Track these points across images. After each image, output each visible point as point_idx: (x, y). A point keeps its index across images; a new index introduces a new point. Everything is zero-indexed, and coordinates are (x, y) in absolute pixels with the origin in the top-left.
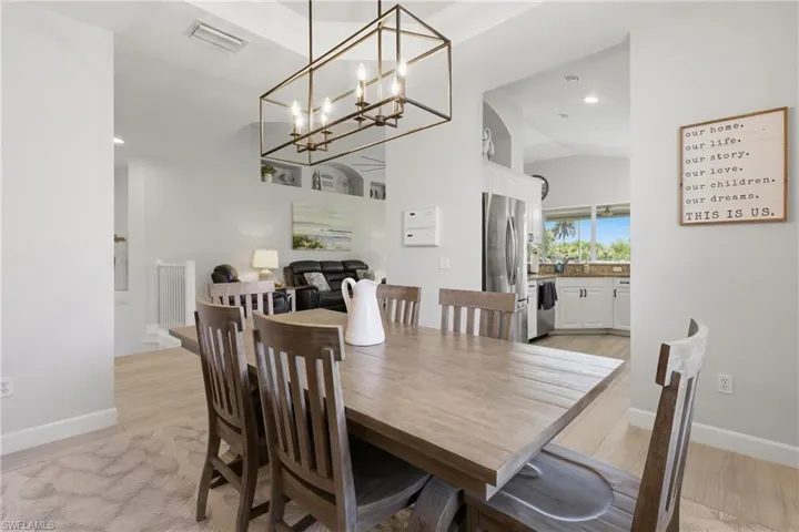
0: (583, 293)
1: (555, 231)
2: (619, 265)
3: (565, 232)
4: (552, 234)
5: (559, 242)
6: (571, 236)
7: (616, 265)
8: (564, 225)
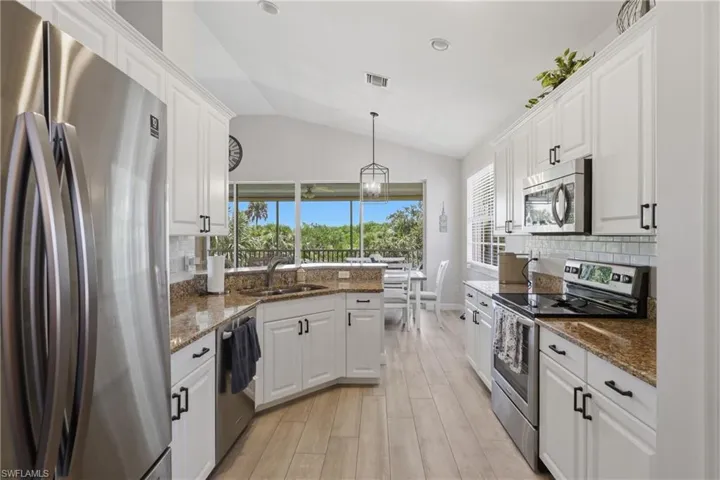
0: (304, 328)
1: (249, 213)
2: (346, 269)
3: (258, 216)
4: (245, 217)
5: (252, 224)
6: (263, 219)
7: (342, 269)
8: (257, 208)
